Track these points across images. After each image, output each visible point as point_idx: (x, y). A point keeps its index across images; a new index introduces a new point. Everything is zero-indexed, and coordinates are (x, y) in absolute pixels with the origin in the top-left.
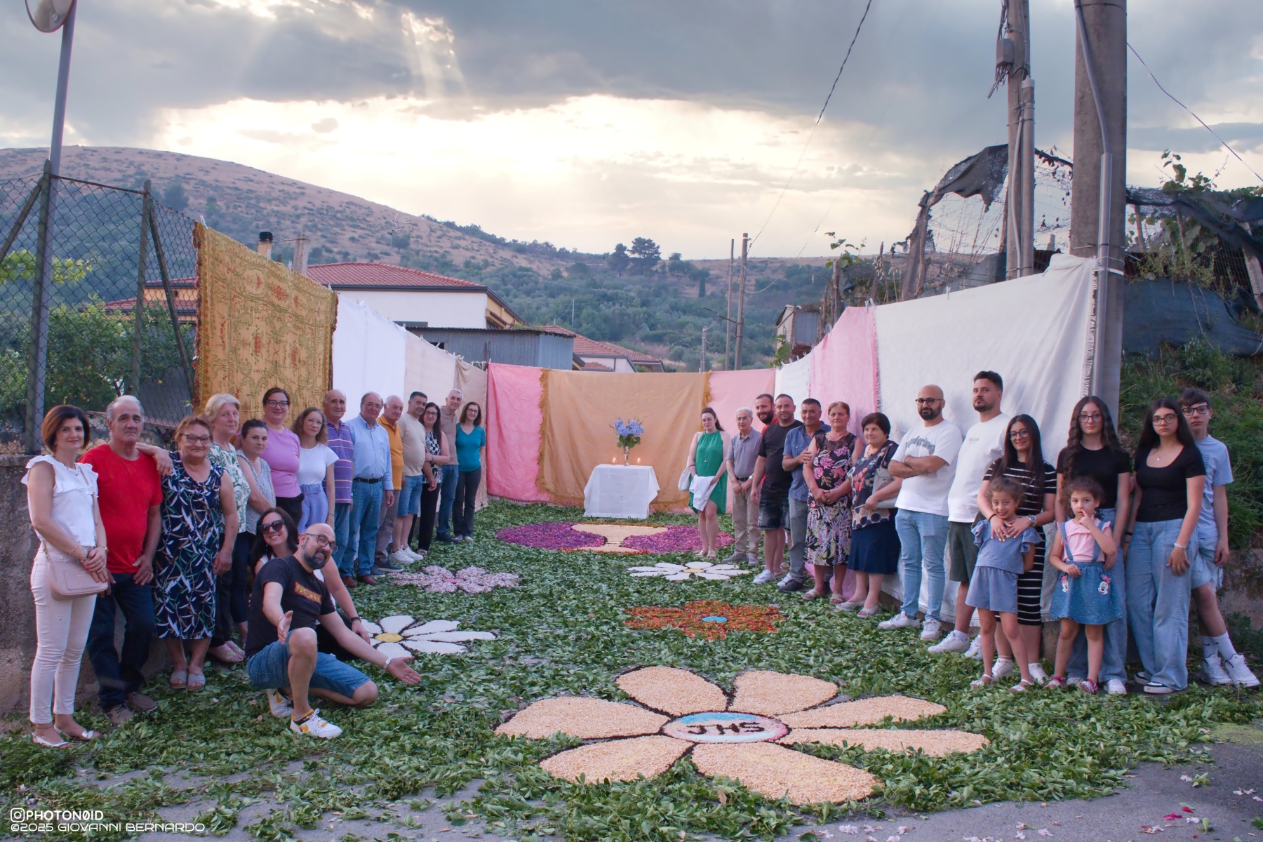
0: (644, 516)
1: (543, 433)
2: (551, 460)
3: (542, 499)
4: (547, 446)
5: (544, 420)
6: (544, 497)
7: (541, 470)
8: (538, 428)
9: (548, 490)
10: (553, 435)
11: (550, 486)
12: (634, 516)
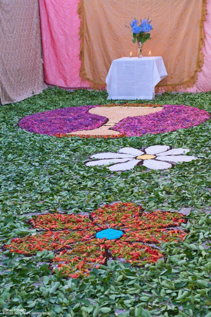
0: (151, 97)
1: (81, 35)
2: (89, 56)
3: (85, 86)
4: (85, 44)
5: (82, 24)
6: (86, 85)
7: (82, 65)
8: (78, 31)
9: (88, 79)
10: (89, 37)
11: (90, 76)
12: (142, 98)
